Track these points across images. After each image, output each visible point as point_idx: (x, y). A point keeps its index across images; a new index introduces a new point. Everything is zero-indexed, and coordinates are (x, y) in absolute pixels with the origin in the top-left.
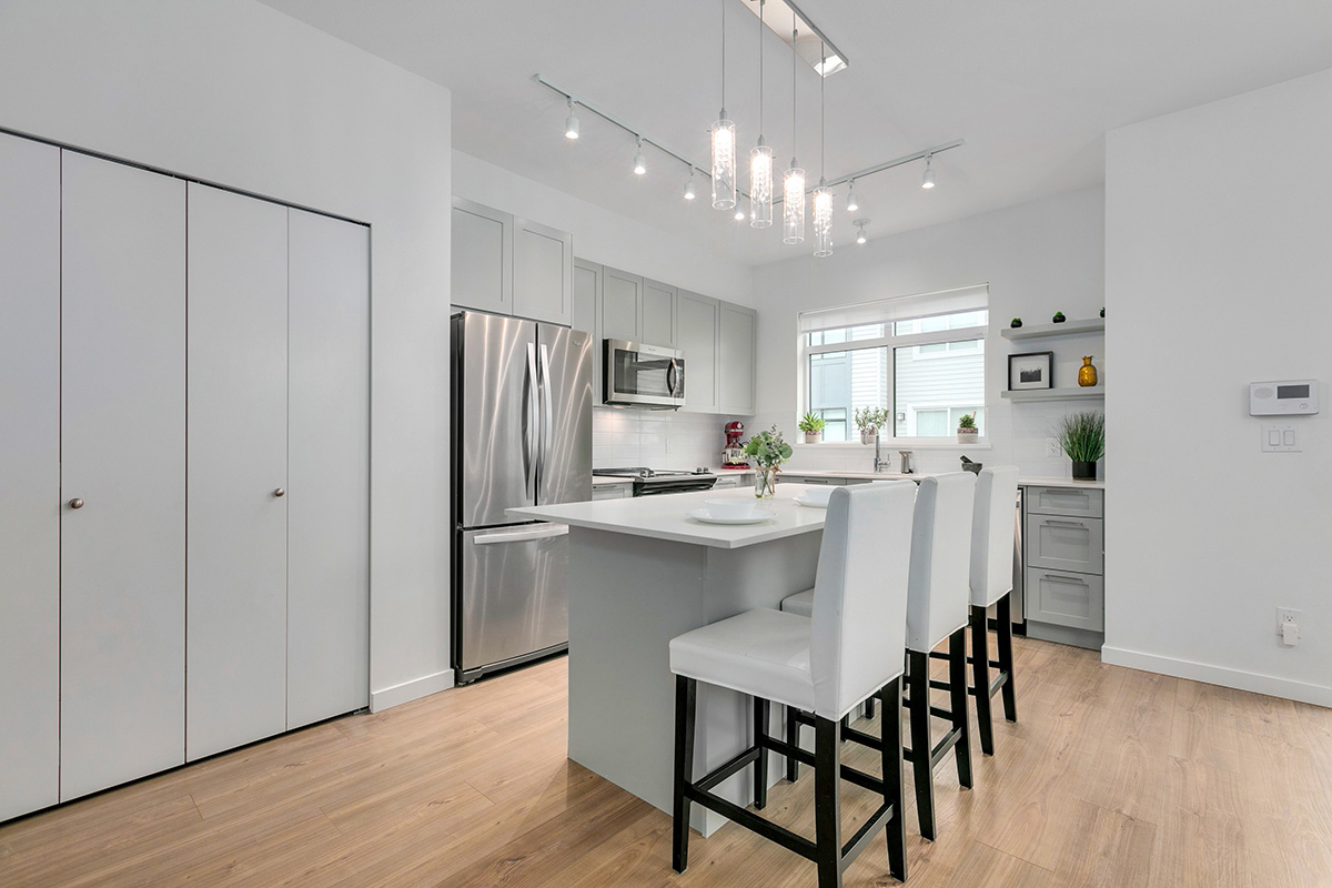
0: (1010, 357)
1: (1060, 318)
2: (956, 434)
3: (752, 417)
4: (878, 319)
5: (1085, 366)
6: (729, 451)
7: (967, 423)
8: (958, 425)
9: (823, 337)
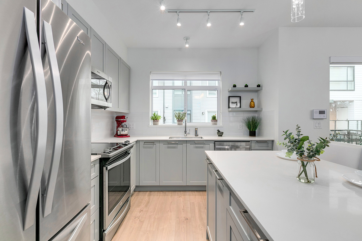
0: (229, 97)
1: (246, 86)
2: (210, 122)
3: (129, 113)
4: (181, 79)
5: (251, 102)
6: (120, 129)
7: (214, 118)
8: (211, 118)
9: (164, 83)
